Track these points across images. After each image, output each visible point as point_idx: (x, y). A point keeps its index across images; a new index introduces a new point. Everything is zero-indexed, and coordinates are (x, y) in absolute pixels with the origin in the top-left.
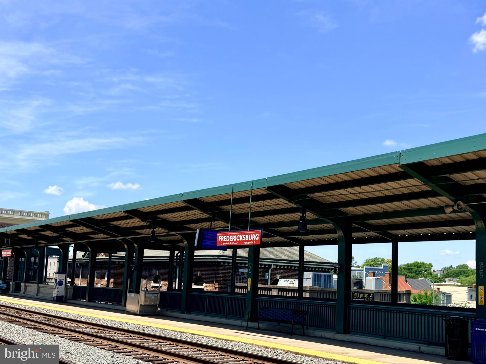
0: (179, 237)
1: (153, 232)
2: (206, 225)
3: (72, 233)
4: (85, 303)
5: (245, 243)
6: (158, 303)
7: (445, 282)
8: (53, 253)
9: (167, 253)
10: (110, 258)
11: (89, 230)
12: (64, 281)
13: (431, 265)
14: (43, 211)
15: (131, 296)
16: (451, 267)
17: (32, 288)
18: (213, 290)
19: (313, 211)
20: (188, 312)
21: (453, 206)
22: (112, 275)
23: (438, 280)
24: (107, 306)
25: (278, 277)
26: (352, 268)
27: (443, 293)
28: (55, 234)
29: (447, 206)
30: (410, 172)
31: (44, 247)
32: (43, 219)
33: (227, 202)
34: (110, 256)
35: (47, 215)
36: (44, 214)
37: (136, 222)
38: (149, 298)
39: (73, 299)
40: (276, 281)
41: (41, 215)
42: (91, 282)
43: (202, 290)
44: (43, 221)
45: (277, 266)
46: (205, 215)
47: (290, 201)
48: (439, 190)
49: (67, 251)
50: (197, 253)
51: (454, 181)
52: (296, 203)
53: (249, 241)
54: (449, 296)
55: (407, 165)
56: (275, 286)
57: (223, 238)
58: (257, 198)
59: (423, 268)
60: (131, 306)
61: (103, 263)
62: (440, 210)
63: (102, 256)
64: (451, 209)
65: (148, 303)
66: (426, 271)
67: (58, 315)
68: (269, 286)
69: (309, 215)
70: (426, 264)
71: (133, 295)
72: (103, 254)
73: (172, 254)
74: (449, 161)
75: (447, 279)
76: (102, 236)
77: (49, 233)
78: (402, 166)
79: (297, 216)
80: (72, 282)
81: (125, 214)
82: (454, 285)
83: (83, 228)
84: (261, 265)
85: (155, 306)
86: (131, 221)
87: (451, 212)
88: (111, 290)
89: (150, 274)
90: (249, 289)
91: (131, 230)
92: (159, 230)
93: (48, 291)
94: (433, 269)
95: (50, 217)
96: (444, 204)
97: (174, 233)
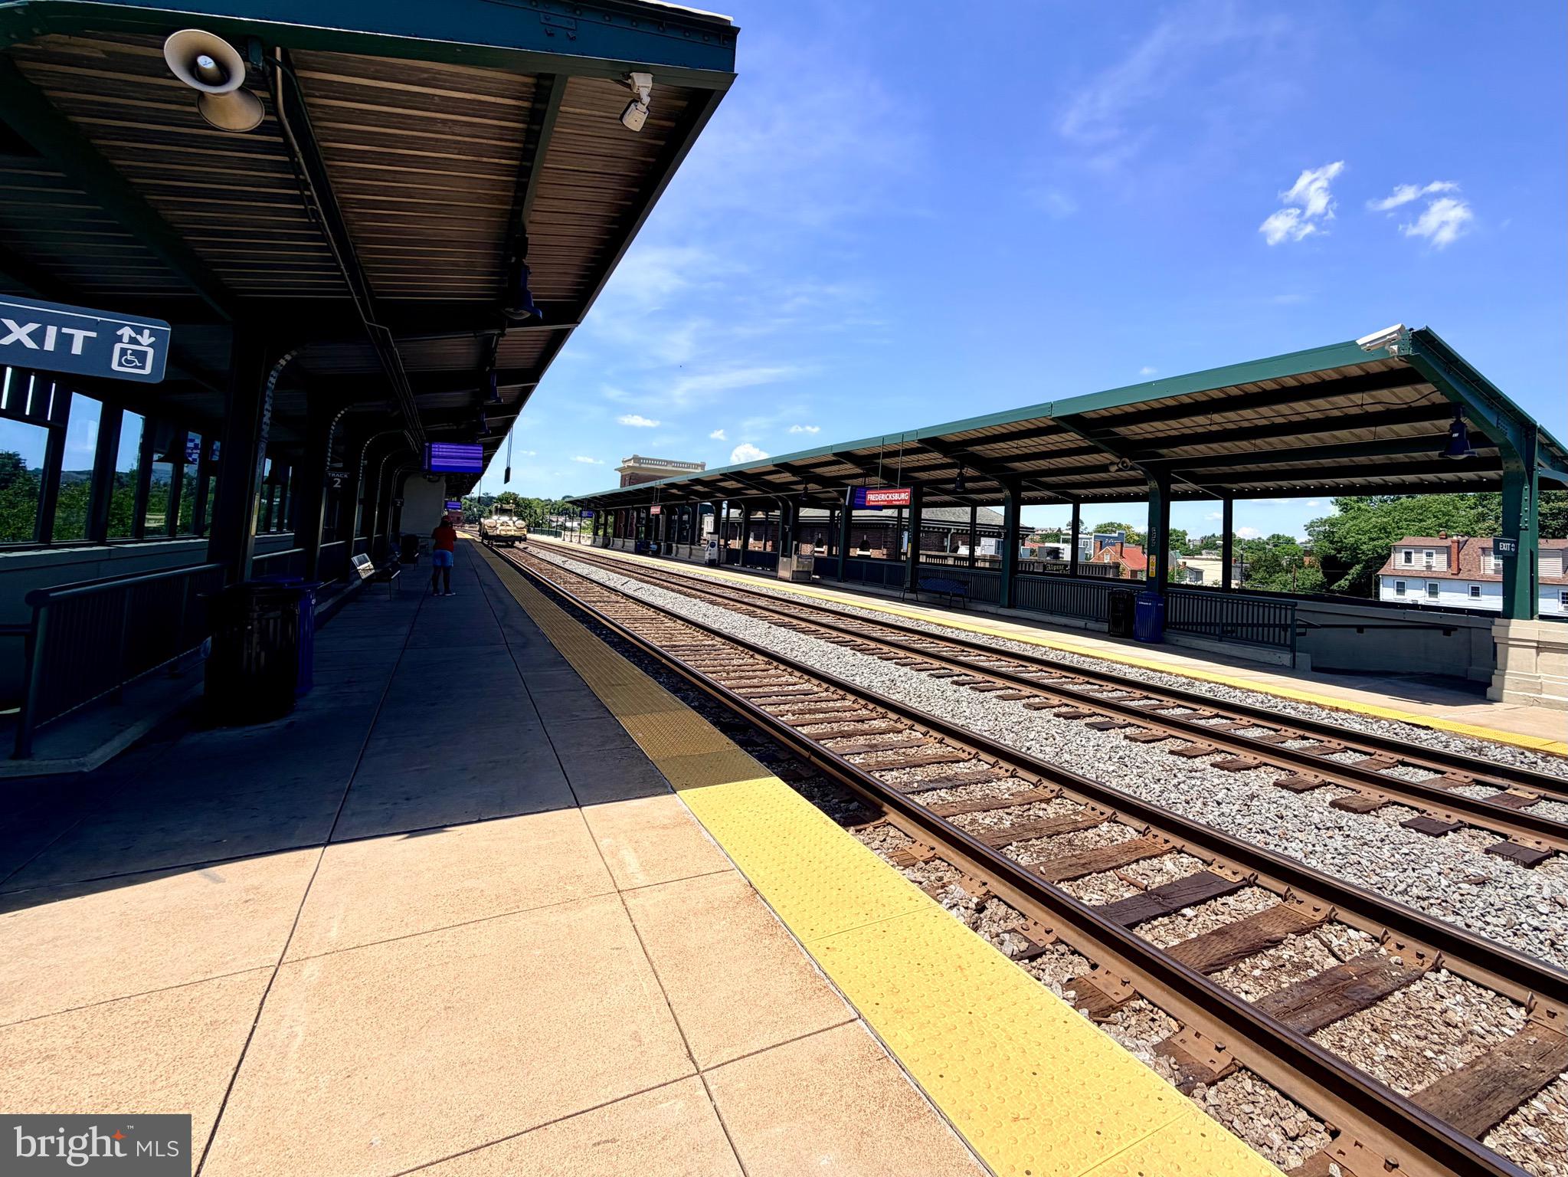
0: (835, 494)
1: (806, 489)
2: (859, 481)
3: (723, 487)
4: (739, 568)
5: (894, 503)
6: (812, 569)
7: (1201, 554)
8: (708, 510)
9: (827, 513)
10: (767, 518)
11: (740, 485)
12: (716, 542)
13: (1185, 533)
14: (699, 463)
15: (782, 560)
16: (1214, 535)
17: (684, 549)
18: (881, 557)
19: (973, 466)
20: (845, 581)
21: (1118, 464)
22: (769, 537)
23: (1191, 553)
24: (763, 572)
25: (960, 542)
26: (1080, 536)
27: (1192, 569)
28: (706, 489)
29: (1112, 463)
30: (1063, 424)
31: (696, 504)
32: (699, 470)
33: (877, 456)
34: (767, 515)
35: (703, 466)
36: (700, 466)
37: (786, 477)
38: (802, 563)
39: (726, 563)
40: (956, 549)
41: (697, 466)
42: (746, 544)
43: (868, 557)
44: (697, 473)
45: (958, 530)
46: (859, 471)
47: (945, 456)
48: (1101, 446)
49: (720, 509)
50: (855, 513)
51: (1119, 435)
52: (953, 458)
53: (898, 500)
54: (1199, 574)
55: (1058, 418)
56: (954, 554)
57: (872, 497)
58: (908, 452)
59: (1174, 537)
60: (783, 573)
61: (759, 523)
62: (1104, 468)
63: (760, 515)
64: (1116, 468)
65: (801, 569)
66: (1178, 541)
67: (706, 579)
68: (948, 553)
69: (969, 472)
70: (1179, 532)
71: (785, 559)
72: (760, 513)
73: (832, 514)
74: (1131, 410)
75: (1204, 552)
76: (754, 492)
77: (699, 488)
78: (1053, 419)
79: (953, 473)
80: (726, 544)
81: (774, 468)
82: (1212, 559)
83: (733, 482)
84: (924, 527)
85: (808, 572)
86: (783, 475)
87: (1117, 471)
88: (768, 553)
89: (812, 537)
90: (909, 556)
91: (784, 486)
92: (812, 486)
93: (700, 553)
94: (1187, 538)
95: (707, 468)
96: (1109, 462)
97: (830, 490)
